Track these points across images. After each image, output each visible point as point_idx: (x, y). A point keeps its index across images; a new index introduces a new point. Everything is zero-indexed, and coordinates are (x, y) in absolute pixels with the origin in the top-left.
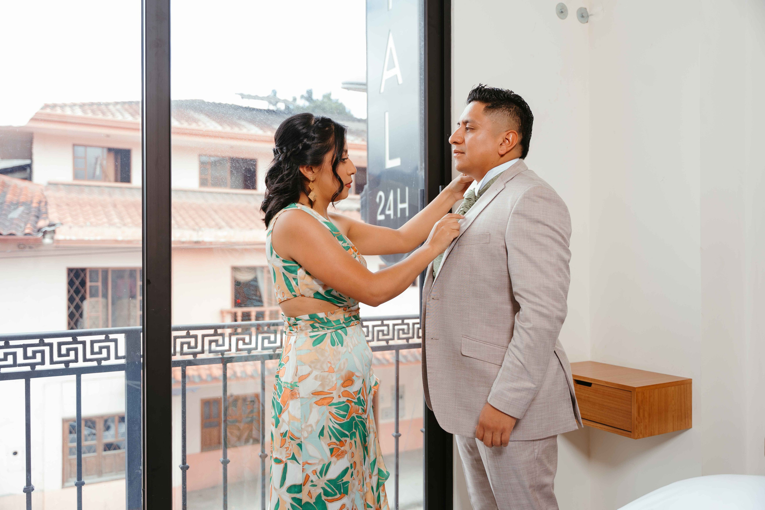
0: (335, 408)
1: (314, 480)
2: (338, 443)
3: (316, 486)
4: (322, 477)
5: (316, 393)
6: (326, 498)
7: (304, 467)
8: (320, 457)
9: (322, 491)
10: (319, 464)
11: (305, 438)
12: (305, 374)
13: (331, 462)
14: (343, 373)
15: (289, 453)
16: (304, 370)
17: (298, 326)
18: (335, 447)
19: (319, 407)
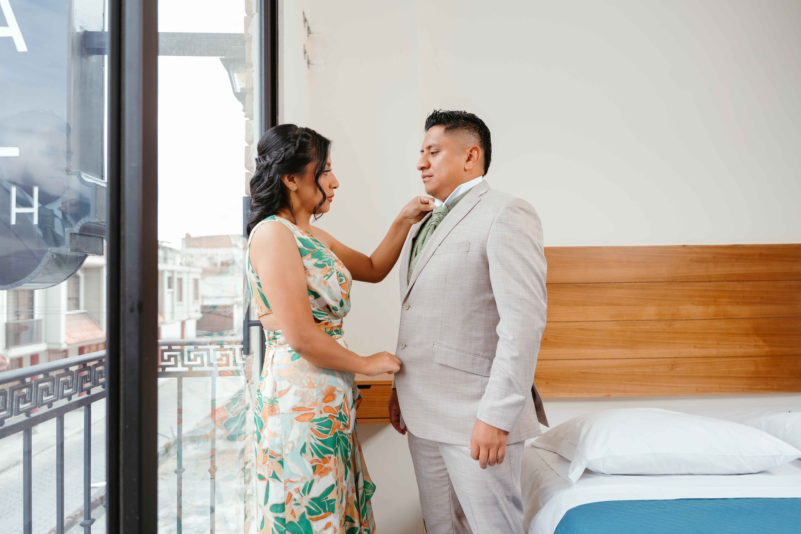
0: (317, 424)
1: (297, 498)
2: (320, 460)
3: (299, 504)
5: (295, 409)
6: (310, 517)
7: (286, 485)
8: (302, 475)
9: (305, 510)
10: (301, 482)
11: (287, 455)
12: (285, 389)
13: (314, 479)
14: (324, 388)
15: (270, 471)
16: (283, 385)
17: (277, 340)
18: (317, 465)
19: (300, 423)
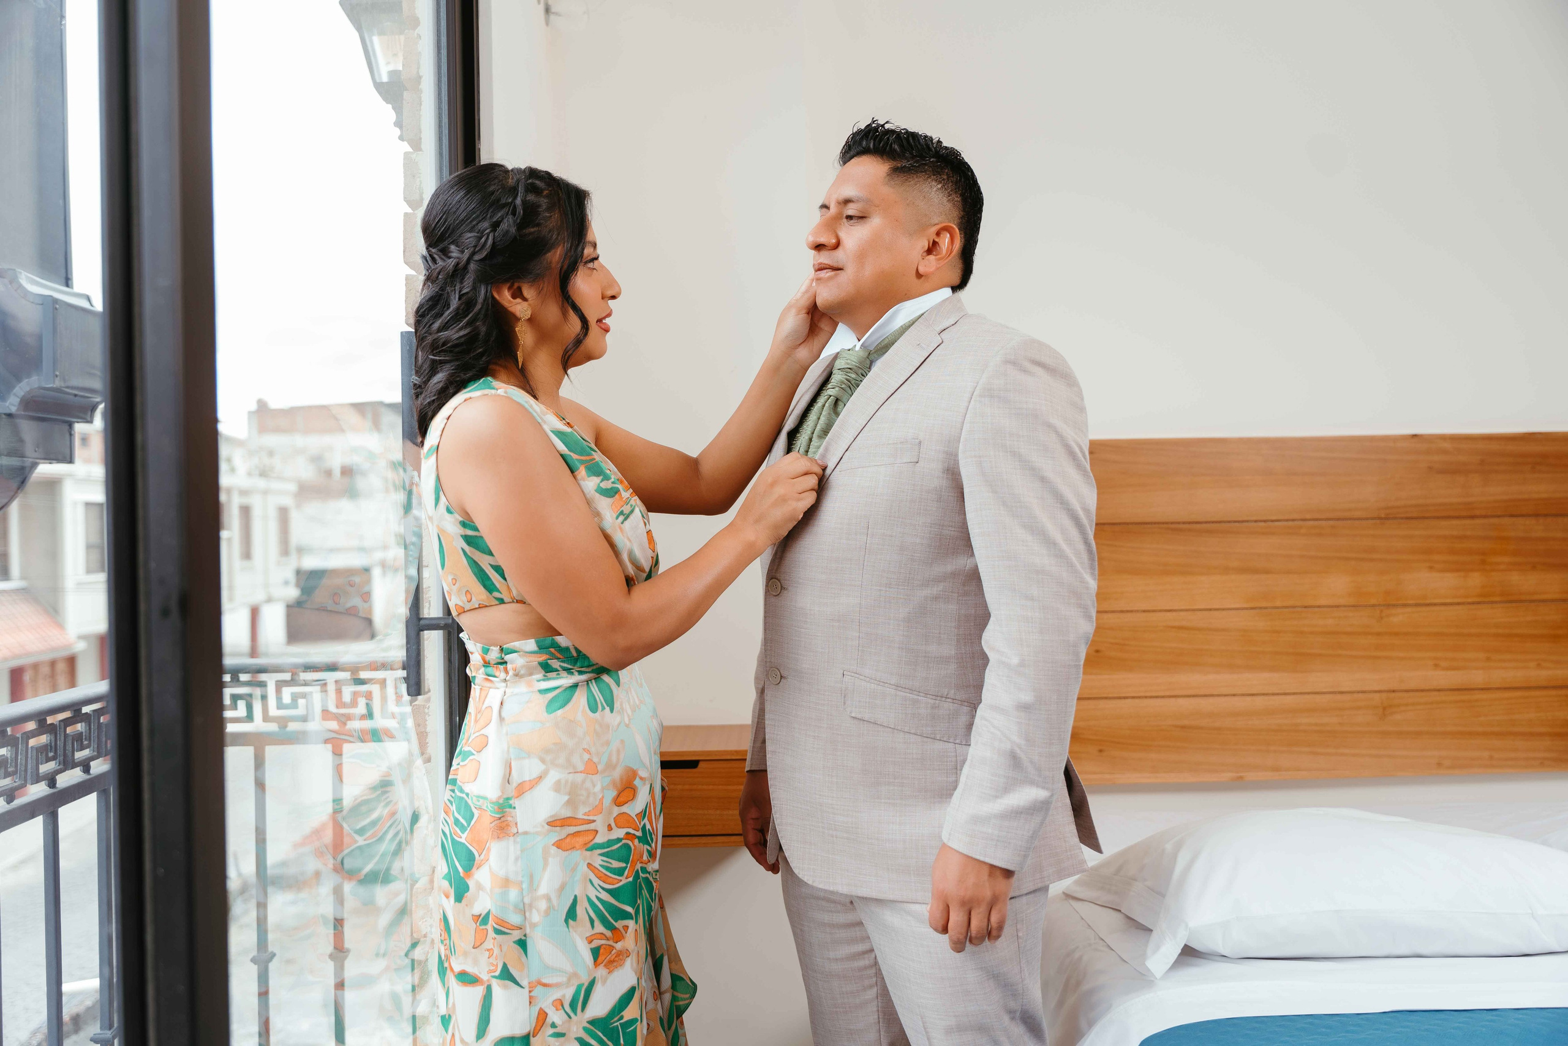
1: (558, 1021)
2: (609, 933)
3: (562, 1035)
4: (576, 1014)
5: (554, 823)
7: (532, 994)
8: (569, 968)
10: (568, 984)
11: (534, 926)
12: (532, 778)
13: (595, 978)
14: (617, 774)
15: (495, 964)
17: (509, 666)
18: (602, 945)
19: (566, 853)
